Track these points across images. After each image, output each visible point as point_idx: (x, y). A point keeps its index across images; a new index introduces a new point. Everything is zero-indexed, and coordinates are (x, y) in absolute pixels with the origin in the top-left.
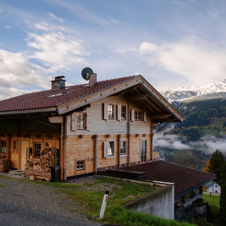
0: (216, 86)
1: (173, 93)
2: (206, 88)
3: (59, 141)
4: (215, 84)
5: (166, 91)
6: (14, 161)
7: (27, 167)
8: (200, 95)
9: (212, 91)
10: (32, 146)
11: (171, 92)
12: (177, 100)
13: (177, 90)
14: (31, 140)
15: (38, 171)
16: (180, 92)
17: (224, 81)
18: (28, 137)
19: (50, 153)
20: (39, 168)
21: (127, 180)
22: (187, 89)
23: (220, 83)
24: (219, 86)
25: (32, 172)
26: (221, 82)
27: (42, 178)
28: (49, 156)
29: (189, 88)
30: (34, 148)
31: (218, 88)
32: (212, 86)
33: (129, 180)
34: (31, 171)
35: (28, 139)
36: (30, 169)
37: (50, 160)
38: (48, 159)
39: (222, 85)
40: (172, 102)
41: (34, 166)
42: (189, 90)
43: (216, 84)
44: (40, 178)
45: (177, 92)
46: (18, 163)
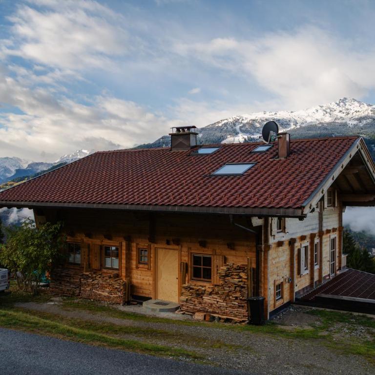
0: (324, 111)
1: (247, 123)
2: (306, 115)
3: (254, 254)
4: (322, 107)
5: (234, 119)
6: (141, 283)
7: (187, 298)
8: (295, 126)
9: (317, 120)
10: (186, 259)
11: (243, 120)
12: (253, 135)
13: (253, 117)
14: (185, 249)
15: (214, 305)
16: (260, 121)
17: (338, 102)
18: (178, 245)
19: (242, 275)
20: (218, 300)
21: (361, 314)
22: (272, 115)
23: (331, 106)
24: (328, 111)
25: (199, 307)
26: (333, 103)
27: (225, 317)
28: (240, 280)
29: (276, 114)
30: (191, 264)
31: (328, 115)
32: (317, 111)
33: (364, 314)
34: (197, 305)
35: (176, 247)
36: (194, 301)
37: (243, 287)
38: (239, 286)
39: (335, 110)
40: (245, 140)
41: (204, 297)
42: (276, 118)
43: (324, 108)
44: (220, 316)
45: (254, 120)
46: (151, 288)
